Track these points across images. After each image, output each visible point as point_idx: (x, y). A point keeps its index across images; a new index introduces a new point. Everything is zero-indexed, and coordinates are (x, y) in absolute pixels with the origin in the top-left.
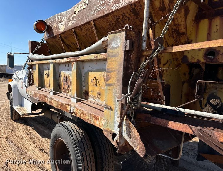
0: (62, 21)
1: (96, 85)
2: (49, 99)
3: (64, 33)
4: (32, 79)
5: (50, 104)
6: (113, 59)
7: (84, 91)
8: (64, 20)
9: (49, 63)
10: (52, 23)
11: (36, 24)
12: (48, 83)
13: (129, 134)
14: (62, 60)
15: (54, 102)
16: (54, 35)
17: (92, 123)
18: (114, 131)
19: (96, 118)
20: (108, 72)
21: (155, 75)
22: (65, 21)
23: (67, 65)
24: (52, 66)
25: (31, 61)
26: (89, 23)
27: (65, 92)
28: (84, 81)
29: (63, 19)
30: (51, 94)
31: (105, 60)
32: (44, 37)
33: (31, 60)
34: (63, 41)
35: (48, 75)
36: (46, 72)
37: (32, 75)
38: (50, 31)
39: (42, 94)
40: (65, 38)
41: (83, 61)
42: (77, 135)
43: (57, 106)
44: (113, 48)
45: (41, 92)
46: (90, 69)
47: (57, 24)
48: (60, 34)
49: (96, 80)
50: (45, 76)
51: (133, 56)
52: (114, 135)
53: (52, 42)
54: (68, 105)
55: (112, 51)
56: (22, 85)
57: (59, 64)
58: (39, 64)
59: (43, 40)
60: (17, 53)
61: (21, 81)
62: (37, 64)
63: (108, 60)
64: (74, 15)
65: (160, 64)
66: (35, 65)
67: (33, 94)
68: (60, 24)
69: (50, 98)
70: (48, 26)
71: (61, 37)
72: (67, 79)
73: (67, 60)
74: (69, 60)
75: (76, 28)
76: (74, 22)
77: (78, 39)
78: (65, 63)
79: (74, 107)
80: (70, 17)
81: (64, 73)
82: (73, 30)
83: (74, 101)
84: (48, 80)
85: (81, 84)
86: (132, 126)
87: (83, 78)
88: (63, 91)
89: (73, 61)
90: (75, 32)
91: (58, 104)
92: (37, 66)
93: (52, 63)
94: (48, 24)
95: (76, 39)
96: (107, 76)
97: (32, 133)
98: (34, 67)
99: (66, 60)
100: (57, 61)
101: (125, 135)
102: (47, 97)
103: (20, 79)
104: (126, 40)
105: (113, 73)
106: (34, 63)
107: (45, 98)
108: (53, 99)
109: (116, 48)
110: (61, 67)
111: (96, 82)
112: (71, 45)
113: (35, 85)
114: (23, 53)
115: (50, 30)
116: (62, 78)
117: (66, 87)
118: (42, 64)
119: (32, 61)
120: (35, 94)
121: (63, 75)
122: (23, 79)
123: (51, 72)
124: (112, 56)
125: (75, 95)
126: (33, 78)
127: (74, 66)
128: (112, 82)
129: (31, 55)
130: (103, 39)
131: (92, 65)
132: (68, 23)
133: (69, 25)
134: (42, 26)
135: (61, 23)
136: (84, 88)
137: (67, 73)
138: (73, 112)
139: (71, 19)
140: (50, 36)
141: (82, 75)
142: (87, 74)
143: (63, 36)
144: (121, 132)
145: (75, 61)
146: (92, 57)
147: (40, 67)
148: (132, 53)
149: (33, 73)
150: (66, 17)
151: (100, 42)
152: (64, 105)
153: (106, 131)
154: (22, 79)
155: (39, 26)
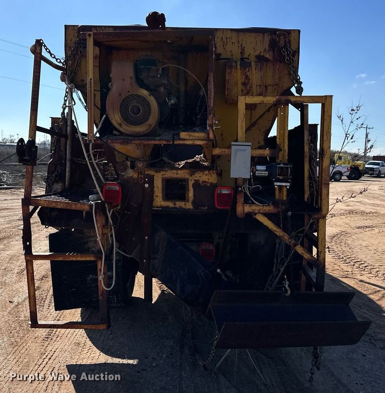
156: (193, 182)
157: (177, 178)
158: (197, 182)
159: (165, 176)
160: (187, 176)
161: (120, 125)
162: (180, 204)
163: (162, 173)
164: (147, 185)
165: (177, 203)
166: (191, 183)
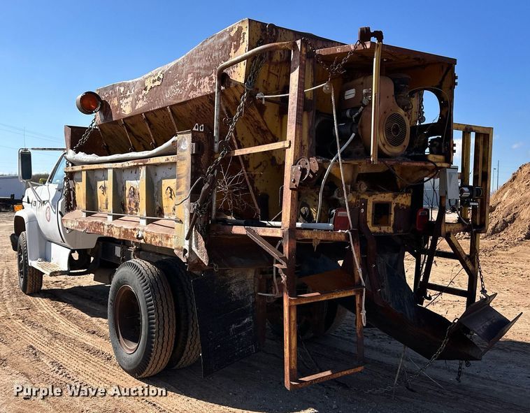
0: (127, 98)
1: (171, 197)
2: (106, 227)
3: (129, 118)
4: (72, 198)
5: (108, 235)
6: (182, 163)
7: (157, 208)
8: (129, 95)
9: (106, 169)
10: (110, 98)
11: (82, 98)
12: (105, 202)
13: (197, 246)
14: (126, 164)
15: (114, 230)
16: (114, 119)
17: (164, 246)
18: (184, 247)
19: (168, 238)
20: (178, 178)
21: (245, 181)
22: (130, 99)
23: (134, 172)
24: (110, 173)
25: (70, 164)
26: (164, 109)
27: (132, 213)
28: (157, 194)
29: (128, 93)
30: (110, 218)
31: (175, 163)
32: (94, 120)
33: (71, 162)
34: (129, 130)
35: (104, 188)
36: (100, 184)
37: (72, 192)
38: (106, 112)
39: (95, 221)
40: (133, 125)
41: (156, 165)
42: (149, 272)
43: (120, 235)
44: (182, 151)
45: (92, 219)
46: (164, 175)
47: (119, 100)
48: (123, 119)
49: (171, 190)
50: (99, 191)
51: (204, 159)
52: (185, 251)
53: (110, 130)
54: (135, 229)
55: (181, 154)
56: (48, 214)
57: (123, 170)
58: (87, 170)
59: (94, 125)
60: (38, 149)
61: (45, 207)
62: (84, 170)
63: (178, 164)
64: (144, 92)
65: (249, 166)
66: (80, 172)
67: (76, 224)
68: (123, 102)
69: (108, 226)
70: (102, 101)
71: (125, 124)
72: (134, 193)
73: (133, 164)
74: (135, 164)
75: (148, 112)
76: (145, 103)
77: (152, 129)
78: (130, 168)
79: (143, 231)
80: (138, 93)
81: (129, 184)
82: (144, 116)
83: (143, 222)
84: (104, 198)
85: (153, 199)
86: (199, 236)
87: (156, 189)
88: (129, 212)
89: (141, 166)
90: (147, 119)
91: (120, 231)
92: (84, 174)
93: (110, 168)
94: (103, 98)
95: (149, 129)
96: (177, 183)
97: (69, 311)
98: (76, 176)
99: (131, 164)
100: (119, 165)
101: (194, 248)
102: (103, 225)
103: (44, 202)
104: (192, 142)
105: (182, 180)
106: (77, 168)
107: (99, 227)
108: (112, 226)
109: (185, 150)
110: (125, 174)
111: (171, 193)
112: (143, 136)
113: (78, 209)
114: (50, 149)
115: (105, 108)
116: (127, 192)
117: (133, 207)
118: (93, 170)
119: (73, 165)
120: (81, 224)
121: (128, 187)
122: (50, 201)
123: (109, 183)
124: (181, 160)
125: (145, 215)
126: (75, 198)
127: (143, 171)
128: (182, 190)
129: (71, 154)
130: (174, 138)
131: (166, 169)
132: (136, 104)
133: (137, 108)
134: (91, 102)
135: (126, 101)
136: (157, 203)
137: (134, 183)
138: (142, 238)
139: (141, 96)
140: (105, 119)
141: (153, 184)
142: (160, 183)
143: (128, 122)
144: (190, 246)
145: (144, 165)
146: (162, 159)
147: (90, 176)
148: (203, 157)
149: (74, 188)
150: (133, 93)
151: (169, 142)
152: (130, 231)
153: (177, 249)
154: (48, 201)
155: (86, 102)
156: (395, 205)
157: (383, 202)
158: (397, 204)
159: (376, 200)
160: (391, 200)
161: (384, 145)
162: (384, 229)
163: (374, 196)
164: (363, 210)
165: (382, 227)
166: (393, 206)
